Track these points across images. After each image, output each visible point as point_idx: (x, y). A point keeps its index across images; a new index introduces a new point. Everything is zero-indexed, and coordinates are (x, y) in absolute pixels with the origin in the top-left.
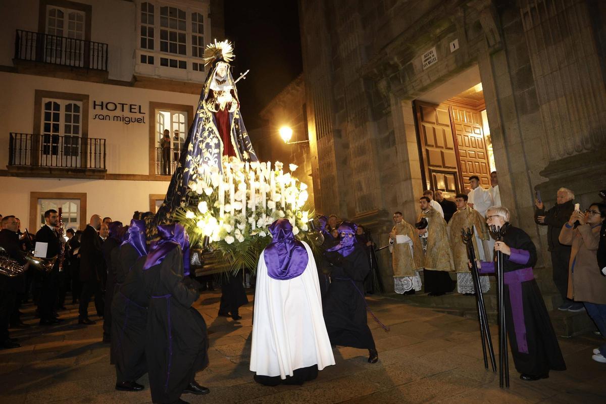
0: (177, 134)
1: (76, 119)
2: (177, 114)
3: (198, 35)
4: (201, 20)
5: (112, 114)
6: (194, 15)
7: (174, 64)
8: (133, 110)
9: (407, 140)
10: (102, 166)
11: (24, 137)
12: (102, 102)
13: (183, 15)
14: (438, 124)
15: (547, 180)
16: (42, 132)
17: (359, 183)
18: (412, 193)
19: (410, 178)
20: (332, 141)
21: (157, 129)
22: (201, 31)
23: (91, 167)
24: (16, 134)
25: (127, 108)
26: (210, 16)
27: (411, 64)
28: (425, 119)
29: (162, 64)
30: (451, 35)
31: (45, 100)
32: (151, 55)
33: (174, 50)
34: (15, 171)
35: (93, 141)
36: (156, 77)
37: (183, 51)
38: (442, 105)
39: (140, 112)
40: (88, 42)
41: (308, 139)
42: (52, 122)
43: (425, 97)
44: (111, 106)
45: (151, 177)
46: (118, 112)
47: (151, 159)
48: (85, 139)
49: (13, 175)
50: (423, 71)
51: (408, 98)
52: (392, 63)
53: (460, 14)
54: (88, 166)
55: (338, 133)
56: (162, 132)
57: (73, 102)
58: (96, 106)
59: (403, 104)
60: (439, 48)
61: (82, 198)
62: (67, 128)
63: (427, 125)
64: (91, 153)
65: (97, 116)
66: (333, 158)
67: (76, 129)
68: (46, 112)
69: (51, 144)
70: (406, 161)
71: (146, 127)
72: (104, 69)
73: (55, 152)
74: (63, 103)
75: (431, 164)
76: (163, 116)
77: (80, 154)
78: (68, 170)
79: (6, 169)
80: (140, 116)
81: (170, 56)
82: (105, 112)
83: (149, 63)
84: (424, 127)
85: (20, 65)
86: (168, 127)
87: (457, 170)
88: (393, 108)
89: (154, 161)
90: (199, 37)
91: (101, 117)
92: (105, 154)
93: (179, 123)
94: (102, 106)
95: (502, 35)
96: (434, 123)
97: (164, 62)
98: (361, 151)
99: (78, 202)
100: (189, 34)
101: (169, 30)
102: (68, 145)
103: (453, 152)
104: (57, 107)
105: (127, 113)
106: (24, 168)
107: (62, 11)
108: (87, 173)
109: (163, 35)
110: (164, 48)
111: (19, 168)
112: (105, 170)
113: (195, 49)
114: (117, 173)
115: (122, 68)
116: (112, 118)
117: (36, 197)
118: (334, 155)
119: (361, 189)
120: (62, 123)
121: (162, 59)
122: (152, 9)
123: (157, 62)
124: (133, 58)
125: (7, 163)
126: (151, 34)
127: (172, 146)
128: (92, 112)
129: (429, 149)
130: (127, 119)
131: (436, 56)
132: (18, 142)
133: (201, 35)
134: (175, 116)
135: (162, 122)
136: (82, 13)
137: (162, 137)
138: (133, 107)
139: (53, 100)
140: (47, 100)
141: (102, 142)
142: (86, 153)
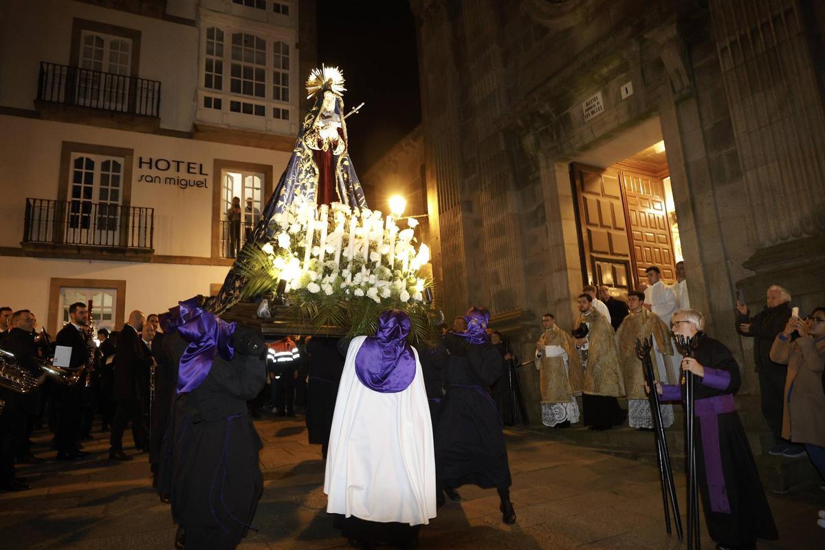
0: (250, 204)
1: (116, 181)
2: (251, 177)
3: (281, 71)
4: (286, 52)
5: (163, 175)
6: (277, 45)
7: (248, 109)
8: (191, 170)
9: (562, 217)
10: (148, 245)
11: (45, 204)
12: (151, 159)
13: (262, 44)
14: (604, 195)
15: (753, 274)
16: (70, 198)
17: (496, 273)
18: (568, 288)
19: (566, 269)
20: (460, 216)
21: (224, 196)
22: (285, 66)
23: (133, 245)
24: (35, 200)
25: (183, 167)
26: (297, 46)
27: (568, 115)
28: (586, 189)
29: (232, 110)
30: (623, 75)
31: (75, 155)
32: (218, 96)
33: (248, 91)
34: (31, 249)
35: (137, 211)
36: (224, 126)
37: (261, 92)
38: (609, 170)
39: (201, 173)
40: (134, 79)
41: (427, 213)
42: (83, 185)
43: (586, 158)
44: (162, 165)
45: (214, 261)
46: (172, 173)
47: (215, 236)
48: (126, 207)
49: (28, 255)
50: (584, 123)
51: (564, 160)
52: (542, 112)
53: (635, 48)
54: (130, 244)
55: (468, 206)
56: (230, 200)
57: (111, 159)
58: (143, 165)
59: (557, 168)
60: (605, 94)
61: (119, 287)
62: (103, 194)
63: (589, 197)
64: (133, 227)
65: (144, 178)
66: (460, 239)
67: (115, 195)
68: (75, 172)
69: (80, 214)
70: (560, 245)
71: (208, 193)
72: (155, 114)
73: (86, 224)
74: (98, 160)
75: (594, 249)
76: (232, 179)
77: (118, 228)
78: (102, 250)
79: (20, 246)
80: (200, 178)
81: (243, 99)
82: (154, 172)
83: (215, 108)
84: (585, 199)
85: (43, 108)
86: (238, 194)
87: (629, 259)
88: (543, 172)
89: (218, 238)
90: (283, 74)
91: (148, 179)
92: (152, 228)
93: (253, 188)
94: (150, 163)
95: (691, 77)
96: (598, 194)
97: (235, 107)
98: (499, 230)
99: (114, 292)
100: (270, 70)
101: (243, 64)
102: (104, 216)
103: (624, 234)
104: (90, 165)
105: (183, 174)
106: (45, 245)
107: (101, 37)
108: (128, 254)
109: (235, 70)
110: (235, 88)
111: (37, 245)
112: (151, 251)
113: (276, 90)
114: (169, 254)
115: (178, 113)
116: (163, 180)
117: (58, 285)
118: (462, 235)
119: (497, 281)
120: (96, 186)
121: (232, 102)
122: (221, 36)
123: (226, 106)
124: (194, 100)
125: (21, 239)
126: (219, 69)
127: (243, 220)
128: (136, 172)
129: (592, 229)
130: (183, 182)
131: (601, 104)
132: (37, 210)
133: (285, 71)
134: (249, 179)
135: (230, 187)
136: (129, 41)
137: (230, 206)
138: (192, 166)
139: (85, 156)
140: (77, 155)
141: (149, 212)
142: (127, 227)
